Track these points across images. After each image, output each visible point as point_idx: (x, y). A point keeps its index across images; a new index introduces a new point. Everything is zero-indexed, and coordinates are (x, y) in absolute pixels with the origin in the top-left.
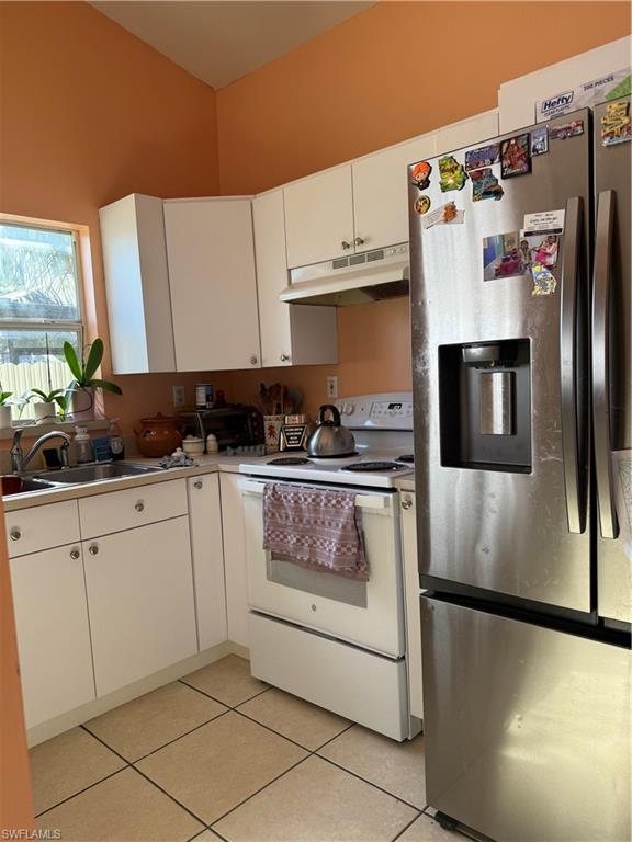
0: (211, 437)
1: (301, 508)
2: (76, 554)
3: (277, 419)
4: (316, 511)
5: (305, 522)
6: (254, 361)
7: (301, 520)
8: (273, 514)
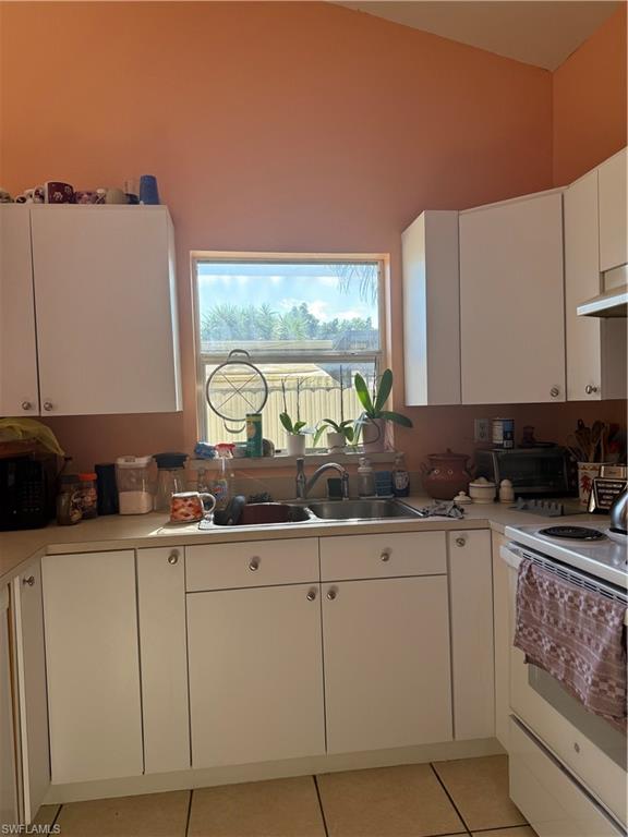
0: (505, 483)
1: (557, 606)
2: (312, 596)
3: (594, 469)
4: (574, 616)
5: (560, 626)
6: (556, 392)
7: (556, 623)
8: (527, 603)
